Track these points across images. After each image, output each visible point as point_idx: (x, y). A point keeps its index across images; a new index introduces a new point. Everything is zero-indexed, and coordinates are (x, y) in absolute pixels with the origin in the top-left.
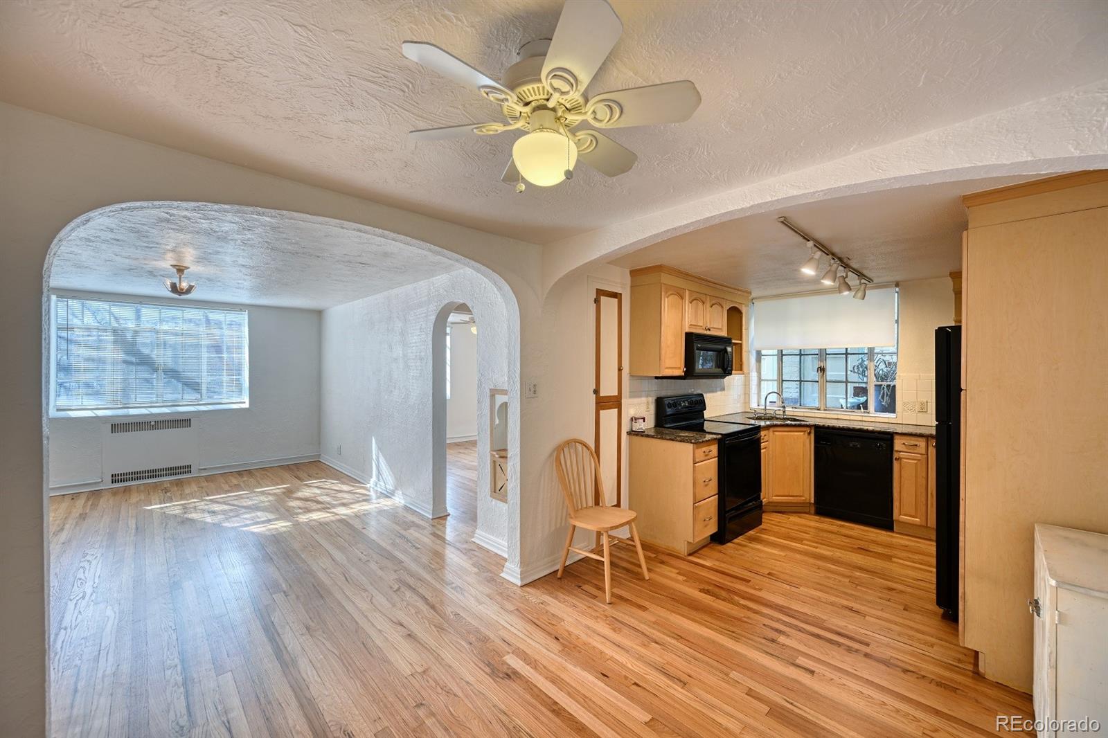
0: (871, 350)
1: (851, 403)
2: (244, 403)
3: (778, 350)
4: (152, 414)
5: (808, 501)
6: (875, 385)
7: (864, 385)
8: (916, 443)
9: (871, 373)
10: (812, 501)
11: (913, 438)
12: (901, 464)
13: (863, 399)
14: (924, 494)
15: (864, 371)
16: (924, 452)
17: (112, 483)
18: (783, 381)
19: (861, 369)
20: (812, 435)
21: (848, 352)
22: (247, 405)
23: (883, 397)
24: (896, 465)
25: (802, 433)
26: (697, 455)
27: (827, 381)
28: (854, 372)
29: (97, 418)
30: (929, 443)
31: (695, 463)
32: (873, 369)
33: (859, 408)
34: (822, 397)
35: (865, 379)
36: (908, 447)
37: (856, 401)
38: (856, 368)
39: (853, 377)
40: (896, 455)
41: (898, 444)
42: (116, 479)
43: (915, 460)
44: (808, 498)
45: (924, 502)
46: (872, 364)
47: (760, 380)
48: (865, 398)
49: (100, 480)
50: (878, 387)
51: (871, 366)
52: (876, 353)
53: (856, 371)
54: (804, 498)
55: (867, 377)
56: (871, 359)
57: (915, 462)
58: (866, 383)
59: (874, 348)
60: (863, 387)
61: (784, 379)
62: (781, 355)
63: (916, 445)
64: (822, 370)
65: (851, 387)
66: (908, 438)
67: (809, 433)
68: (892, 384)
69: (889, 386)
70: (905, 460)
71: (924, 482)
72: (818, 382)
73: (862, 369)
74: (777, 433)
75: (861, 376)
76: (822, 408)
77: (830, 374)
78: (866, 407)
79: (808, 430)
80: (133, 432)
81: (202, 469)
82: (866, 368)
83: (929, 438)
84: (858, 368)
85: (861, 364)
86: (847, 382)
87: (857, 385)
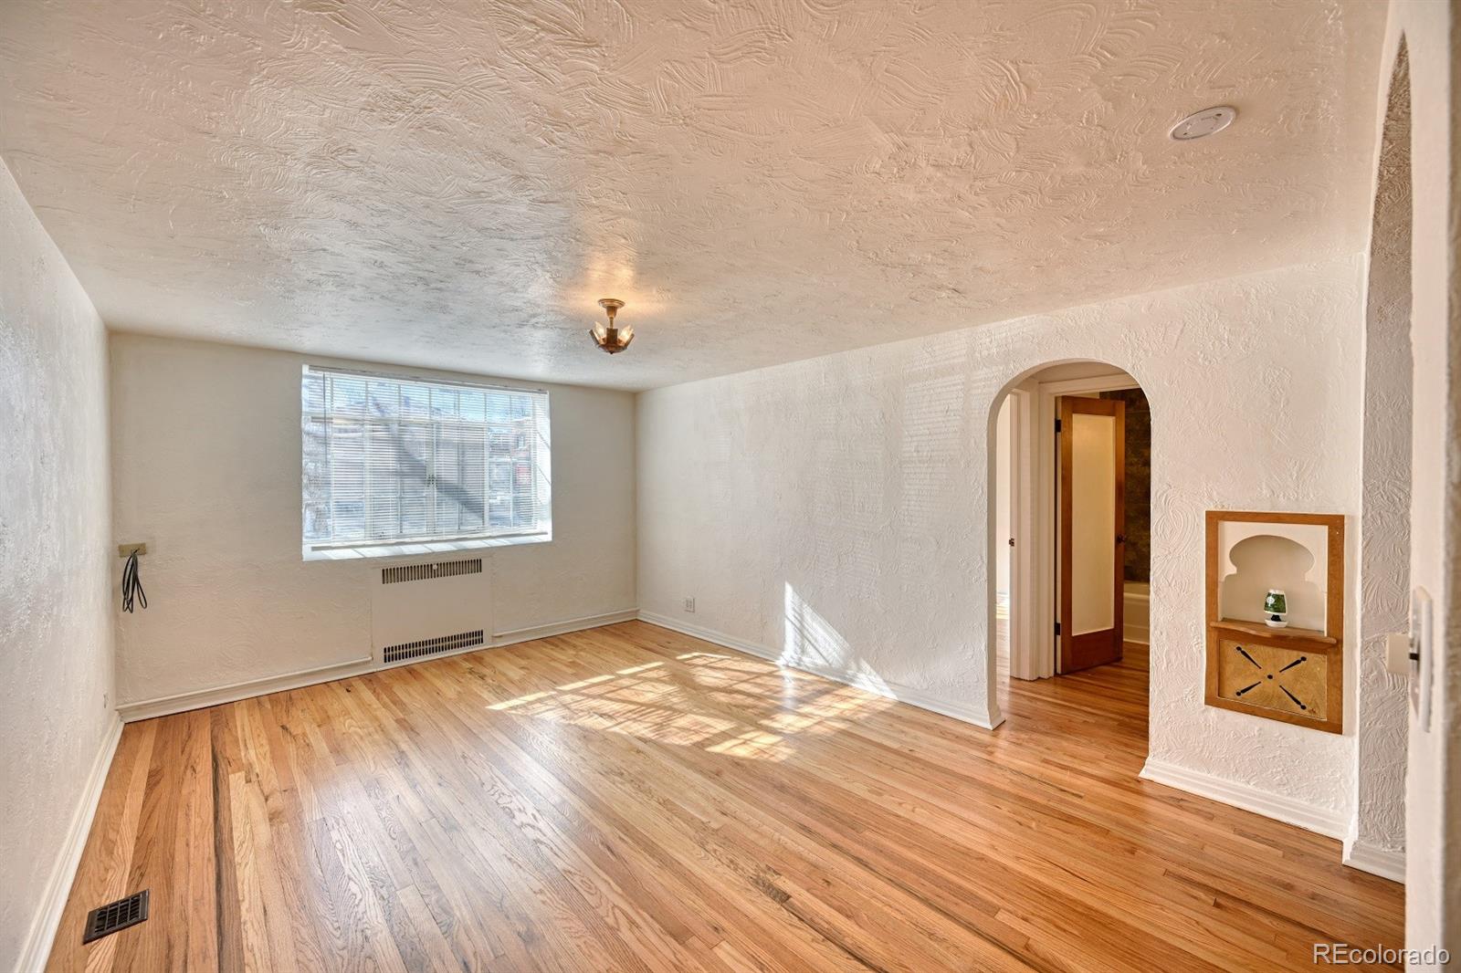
2: (546, 533)
4: (433, 553)
17: (385, 661)
22: (548, 538)
29: (365, 560)
42: (391, 653)
49: (370, 658)
80: (410, 581)
81: (496, 637)
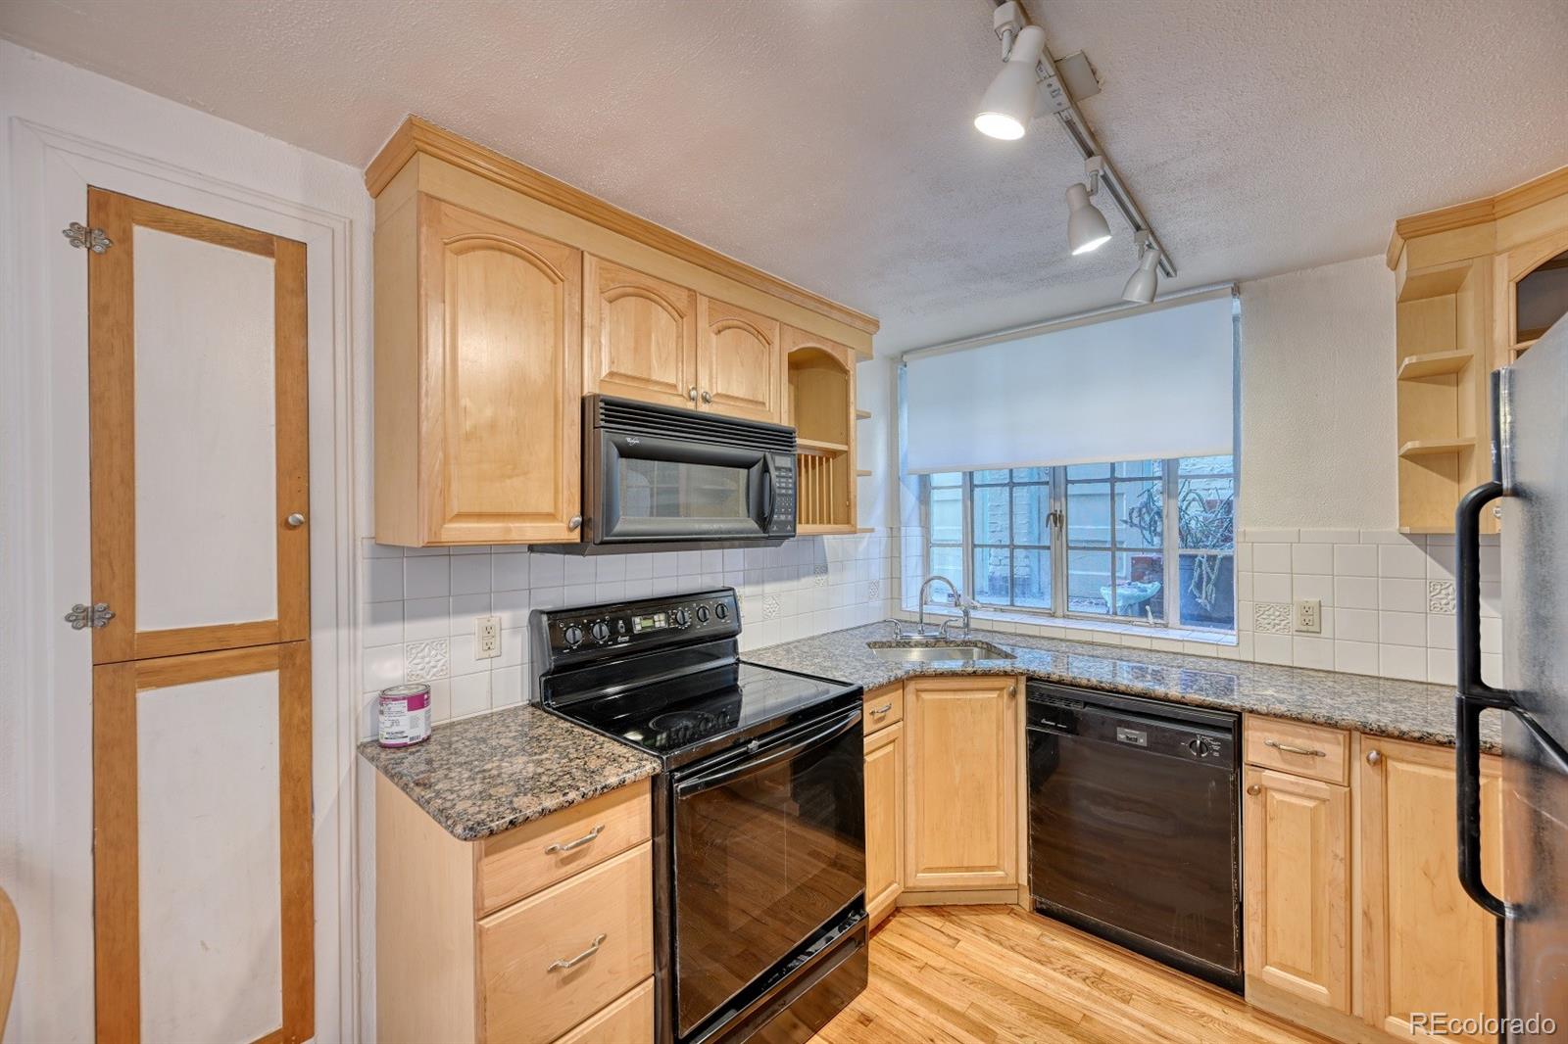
0: (1170, 466)
1: (1126, 598)
3: (964, 473)
5: (1011, 881)
6: (1180, 556)
7: (1154, 555)
8: (1317, 747)
9: (1171, 527)
10: (1024, 880)
11: (1302, 730)
12: (1265, 806)
13: (1152, 588)
14: (1341, 913)
15: (1153, 523)
16: (1338, 775)
18: (974, 546)
19: (1147, 518)
20: (1022, 699)
21: (1117, 475)
23: (1199, 586)
24: (1250, 806)
25: (994, 695)
26: (487, 884)
27: (1068, 548)
28: (1132, 525)
30: (1356, 747)
31: (481, 913)
32: (1174, 515)
33: (1143, 613)
34: (1059, 585)
35: (1156, 540)
36: (1288, 756)
37: (1136, 592)
38: (1135, 514)
39: (1130, 537)
40: (1249, 778)
41: (1257, 742)
43: (1310, 798)
44: (1013, 872)
45: (1342, 937)
46: (1172, 502)
47: (928, 544)
48: (1157, 584)
50: (1188, 561)
51: (1171, 509)
52: (1181, 477)
53: (1136, 521)
54: (1000, 873)
55: (1161, 535)
56: (1170, 492)
57: (1311, 804)
58: (1160, 551)
59: (1176, 461)
60: (1151, 558)
61: (976, 543)
62: (970, 485)
63: (1315, 753)
64: (1058, 519)
65: (1125, 559)
66: (1288, 727)
67: (1014, 694)
68: (1220, 553)
69: (1212, 558)
70: (1278, 796)
71: (1341, 873)
72: (1049, 548)
73: (1149, 517)
74: (926, 696)
75: (1146, 533)
76: (1059, 613)
77: (1077, 529)
78: (1159, 613)
79: (1010, 683)
82: (1159, 514)
83: (1356, 735)
84: (1140, 515)
85: (1146, 505)
86: (1114, 547)
87: (1140, 555)
